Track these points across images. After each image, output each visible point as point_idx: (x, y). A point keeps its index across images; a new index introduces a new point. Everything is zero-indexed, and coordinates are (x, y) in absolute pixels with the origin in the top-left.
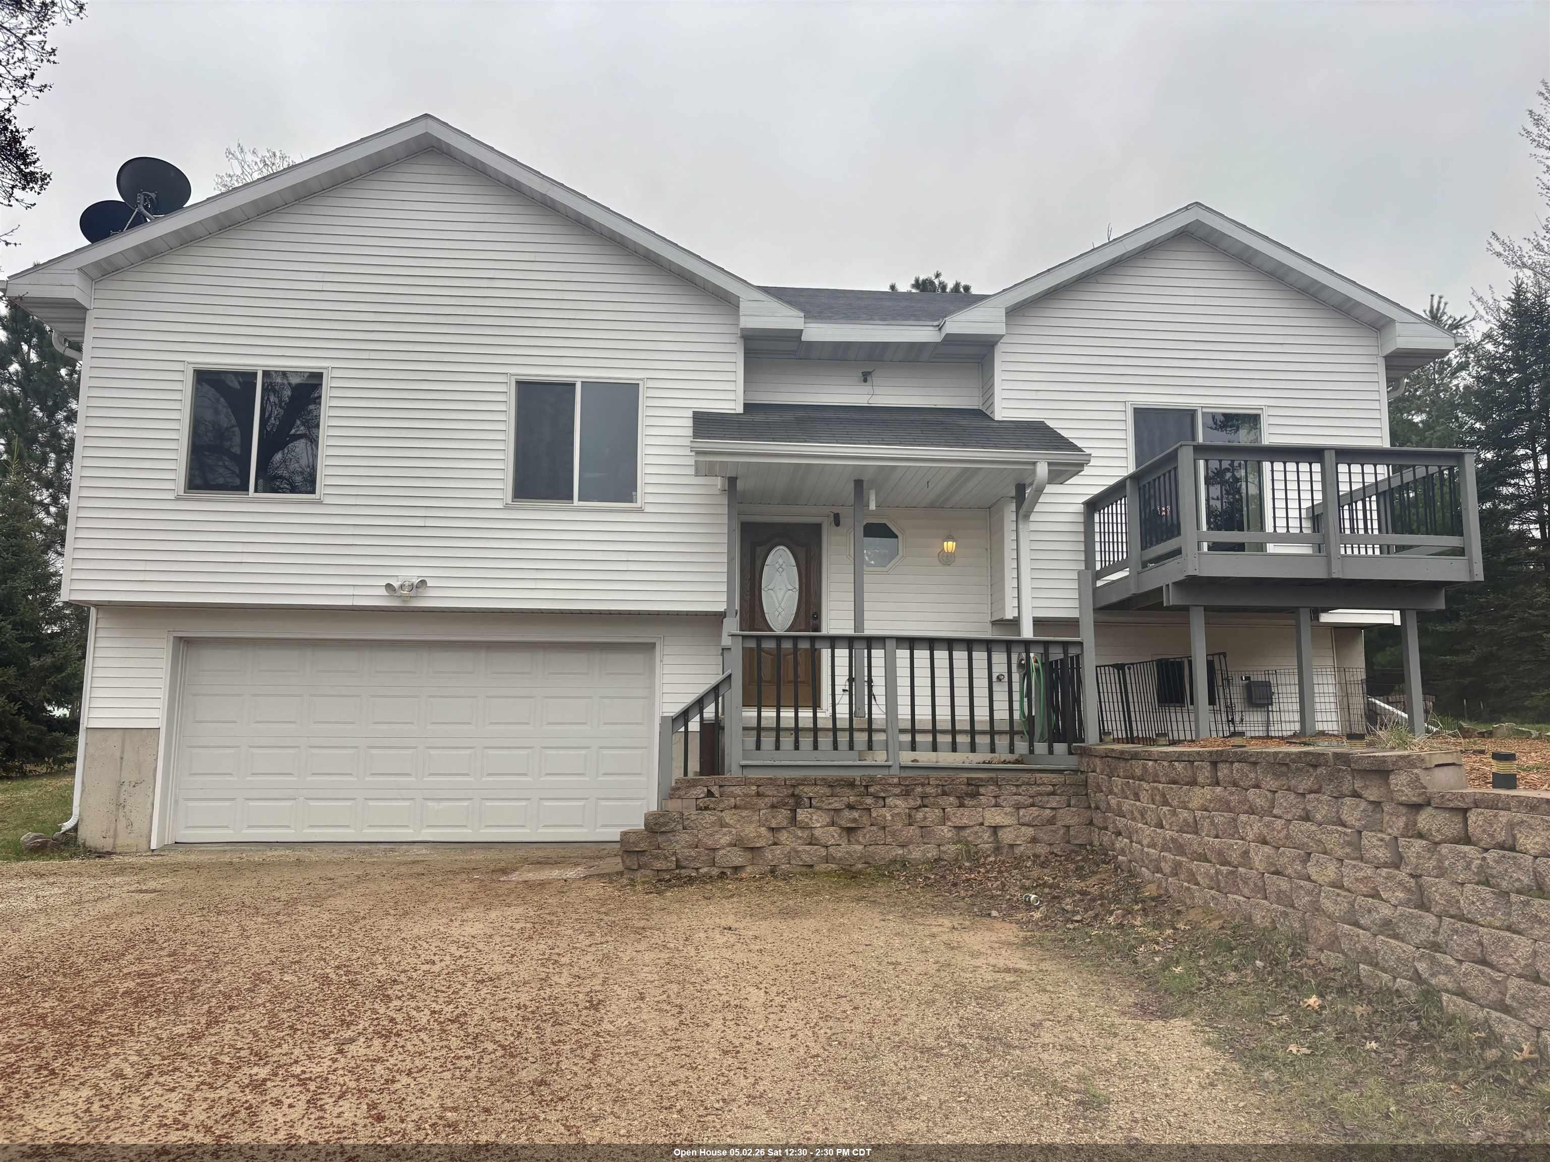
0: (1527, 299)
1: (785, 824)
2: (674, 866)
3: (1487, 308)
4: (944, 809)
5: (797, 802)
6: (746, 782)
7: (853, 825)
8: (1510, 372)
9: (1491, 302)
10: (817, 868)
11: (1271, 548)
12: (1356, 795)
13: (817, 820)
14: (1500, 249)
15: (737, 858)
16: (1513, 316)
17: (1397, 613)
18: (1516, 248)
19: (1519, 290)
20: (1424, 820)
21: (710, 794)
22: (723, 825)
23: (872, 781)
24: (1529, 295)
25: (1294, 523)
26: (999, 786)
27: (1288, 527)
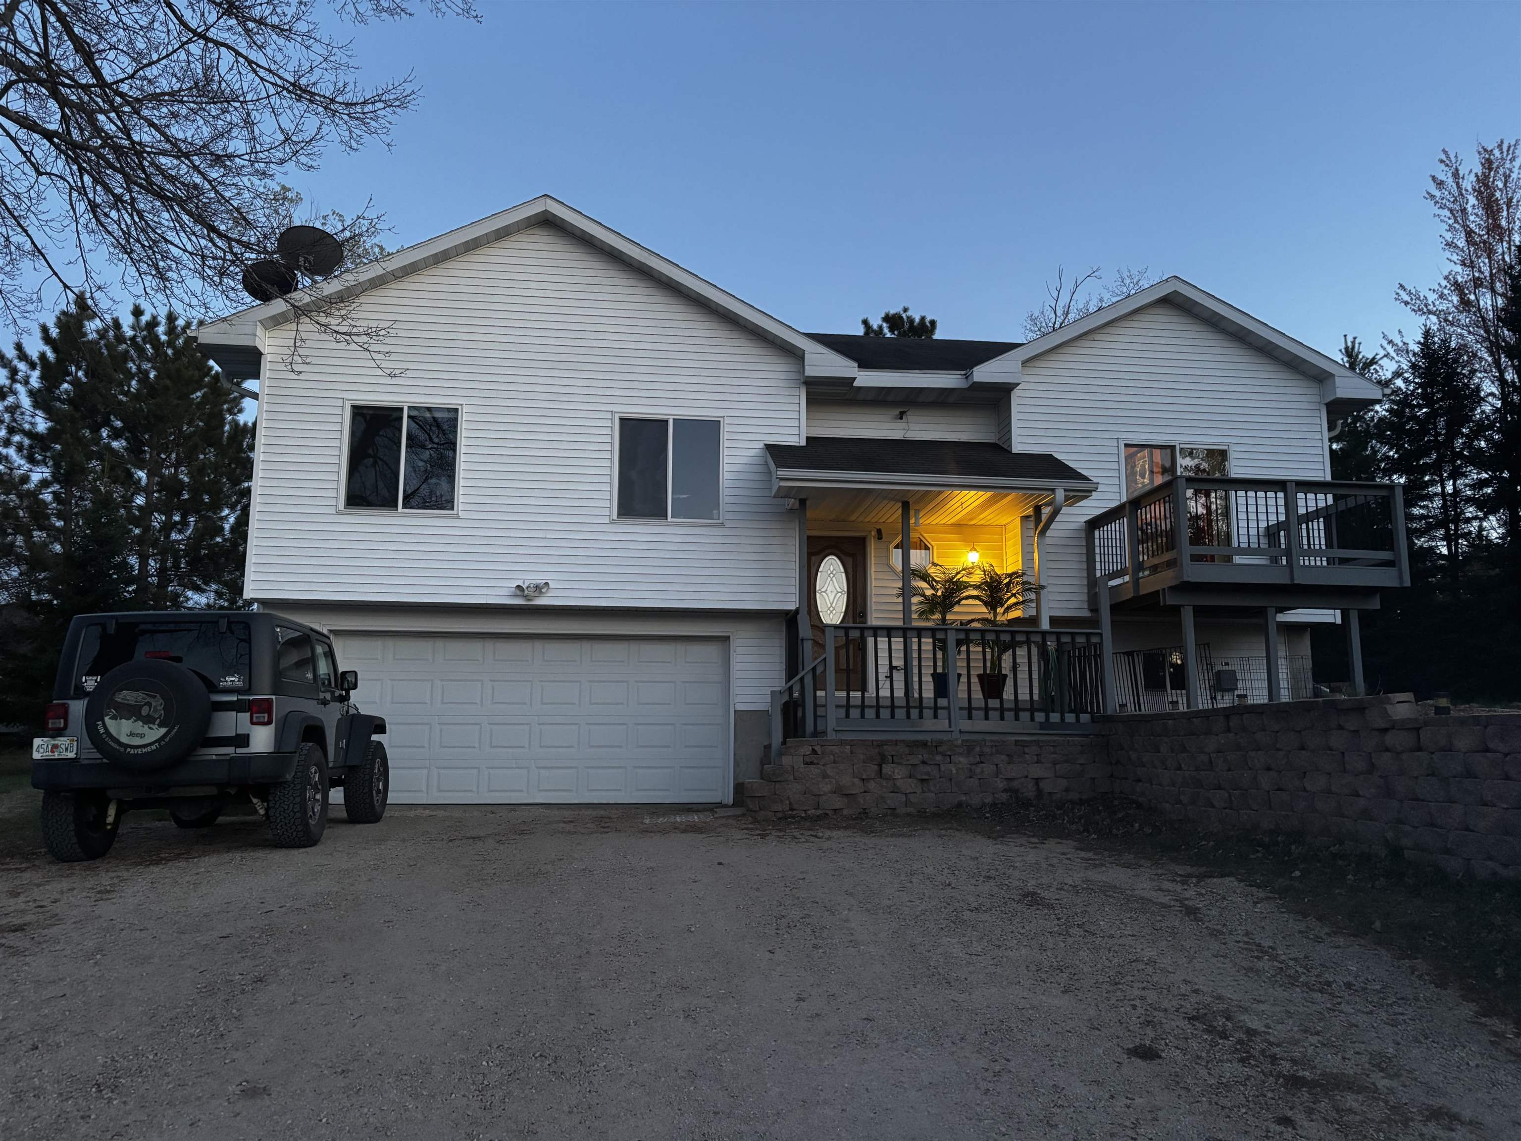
0: (1434, 343)
1: (873, 776)
2: (788, 809)
3: (1398, 351)
4: (997, 765)
5: (882, 760)
6: (842, 743)
7: (926, 777)
8: (1420, 407)
9: (1400, 344)
10: (898, 811)
11: (1237, 559)
12: (1341, 728)
13: (898, 773)
14: (1407, 298)
15: (838, 802)
16: (1423, 357)
17: (1338, 612)
18: (1422, 298)
19: (1427, 334)
20: (1390, 739)
21: (814, 752)
22: (825, 776)
23: (940, 743)
24: (1436, 339)
25: (1254, 540)
26: (1041, 747)
27: (1249, 543)
